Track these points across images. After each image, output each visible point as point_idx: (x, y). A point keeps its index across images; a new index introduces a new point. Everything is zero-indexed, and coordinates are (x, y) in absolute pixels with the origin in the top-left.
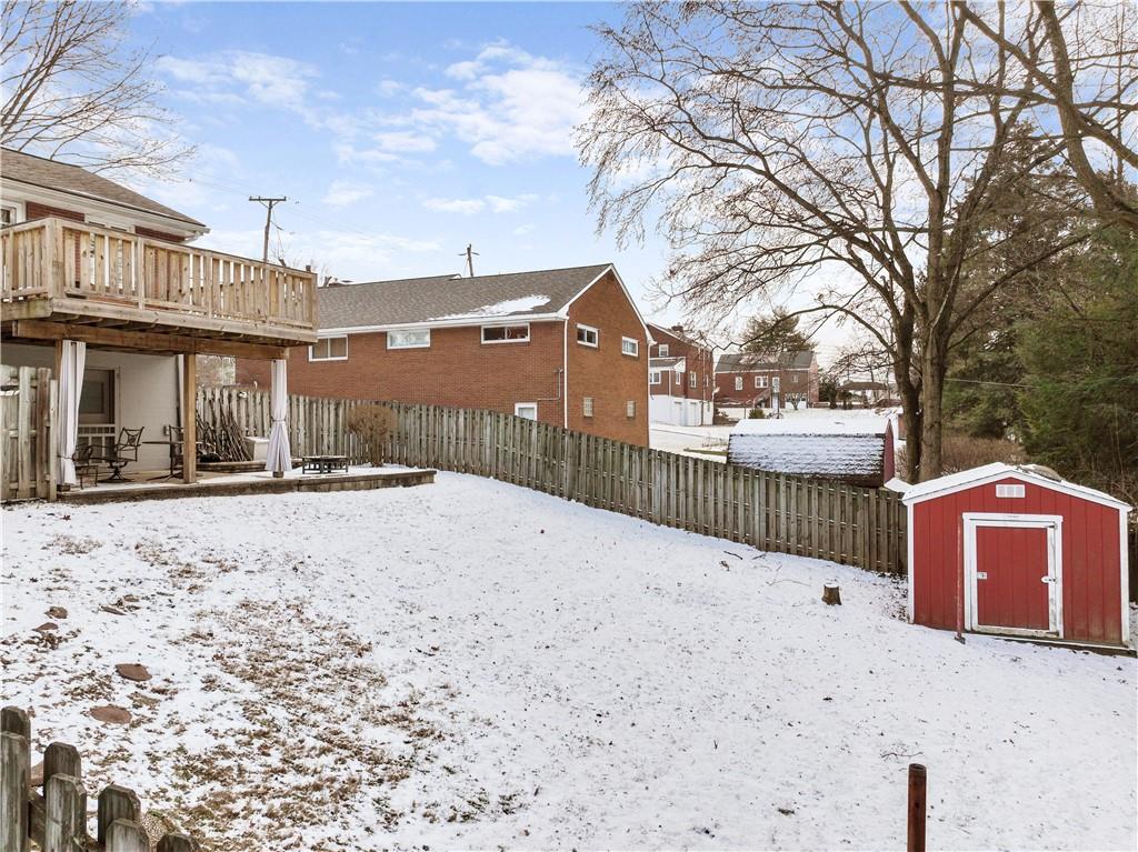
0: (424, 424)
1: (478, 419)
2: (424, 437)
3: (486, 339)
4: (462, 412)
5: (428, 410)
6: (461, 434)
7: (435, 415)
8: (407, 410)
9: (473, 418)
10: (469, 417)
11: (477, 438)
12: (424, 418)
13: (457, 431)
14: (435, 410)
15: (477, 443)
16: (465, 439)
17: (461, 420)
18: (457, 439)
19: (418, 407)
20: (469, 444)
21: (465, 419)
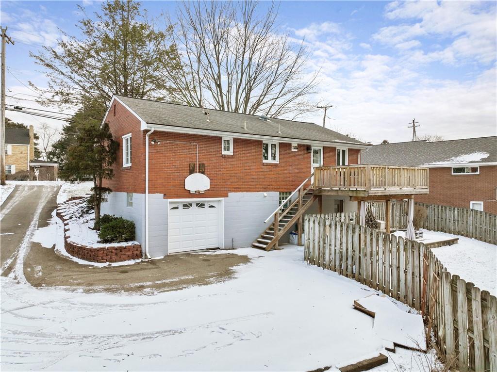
0: (436, 213)
1: (465, 212)
2: (436, 218)
3: (454, 173)
4: (456, 209)
5: (438, 207)
6: (456, 218)
7: (442, 210)
8: (427, 206)
9: (463, 212)
10: (460, 211)
11: (465, 220)
12: (436, 210)
13: (454, 216)
14: (442, 207)
15: (465, 223)
16: (458, 221)
17: (456, 212)
18: (454, 220)
19: (433, 205)
20: (460, 222)
21: (458, 212)
